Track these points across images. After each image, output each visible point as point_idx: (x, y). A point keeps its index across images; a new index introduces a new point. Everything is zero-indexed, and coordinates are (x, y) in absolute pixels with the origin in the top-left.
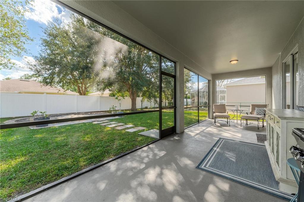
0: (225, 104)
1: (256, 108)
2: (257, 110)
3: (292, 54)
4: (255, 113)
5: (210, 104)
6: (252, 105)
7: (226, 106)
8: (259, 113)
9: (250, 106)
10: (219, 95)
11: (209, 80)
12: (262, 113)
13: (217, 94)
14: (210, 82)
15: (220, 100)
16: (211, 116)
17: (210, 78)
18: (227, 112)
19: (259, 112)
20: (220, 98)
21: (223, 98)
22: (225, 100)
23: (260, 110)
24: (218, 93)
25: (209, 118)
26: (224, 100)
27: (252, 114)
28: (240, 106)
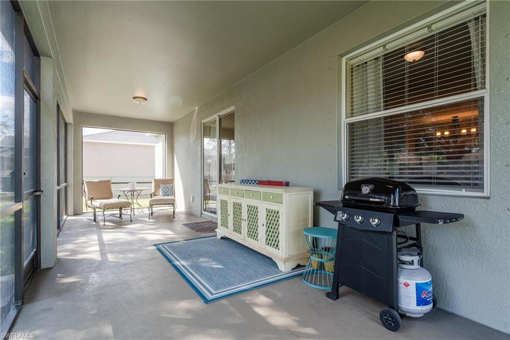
0: (110, 181)
1: (162, 186)
2: (163, 188)
4: (161, 194)
5: (69, 182)
6: (155, 180)
7: (112, 183)
8: (167, 192)
9: (151, 183)
11: (66, 124)
14: (69, 127)
16: (71, 210)
23: (167, 188)
25: (67, 215)
27: (156, 196)
28: (137, 183)
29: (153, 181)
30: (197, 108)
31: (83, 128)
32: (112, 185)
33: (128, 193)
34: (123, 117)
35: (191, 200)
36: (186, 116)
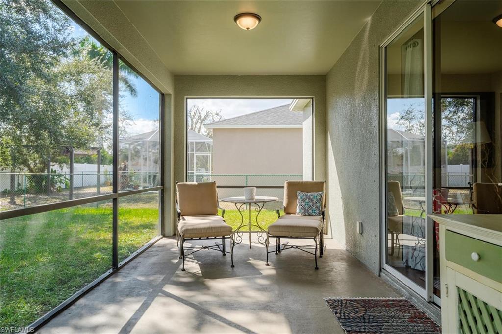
0: (214, 183)
1: (300, 195)
2: (303, 200)
3: (430, 3)
4: (298, 211)
5: (166, 184)
6: (290, 184)
7: (218, 187)
8: (308, 209)
9: (283, 187)
10: (195, 155)
11: (163, 95)
12: (314, 208)
13: (189, 152)
14: (167, 100)
15: (197, 167)
16: (169, 229)
17: (169, 89)
18: (220, 212)
19: (307, 207)
20: (197, 164)
21: (203, 163)
22: (207, 170)
23: (311, 200)
24: (192, 150)
25: (164, 235)
26: (204, 170)
27: (290, 213)
28: (258, 187)
29: (286, 185)
30: (369, 19)
31: (188, 100)
32: (218, 190)
33: (242, 207)
34: (242, 76)
35: (358, 231)
36: (347, 51)
